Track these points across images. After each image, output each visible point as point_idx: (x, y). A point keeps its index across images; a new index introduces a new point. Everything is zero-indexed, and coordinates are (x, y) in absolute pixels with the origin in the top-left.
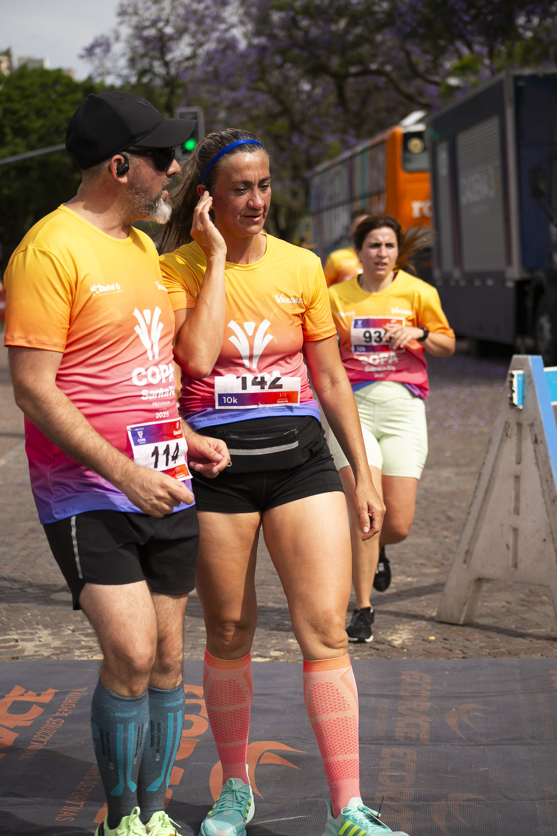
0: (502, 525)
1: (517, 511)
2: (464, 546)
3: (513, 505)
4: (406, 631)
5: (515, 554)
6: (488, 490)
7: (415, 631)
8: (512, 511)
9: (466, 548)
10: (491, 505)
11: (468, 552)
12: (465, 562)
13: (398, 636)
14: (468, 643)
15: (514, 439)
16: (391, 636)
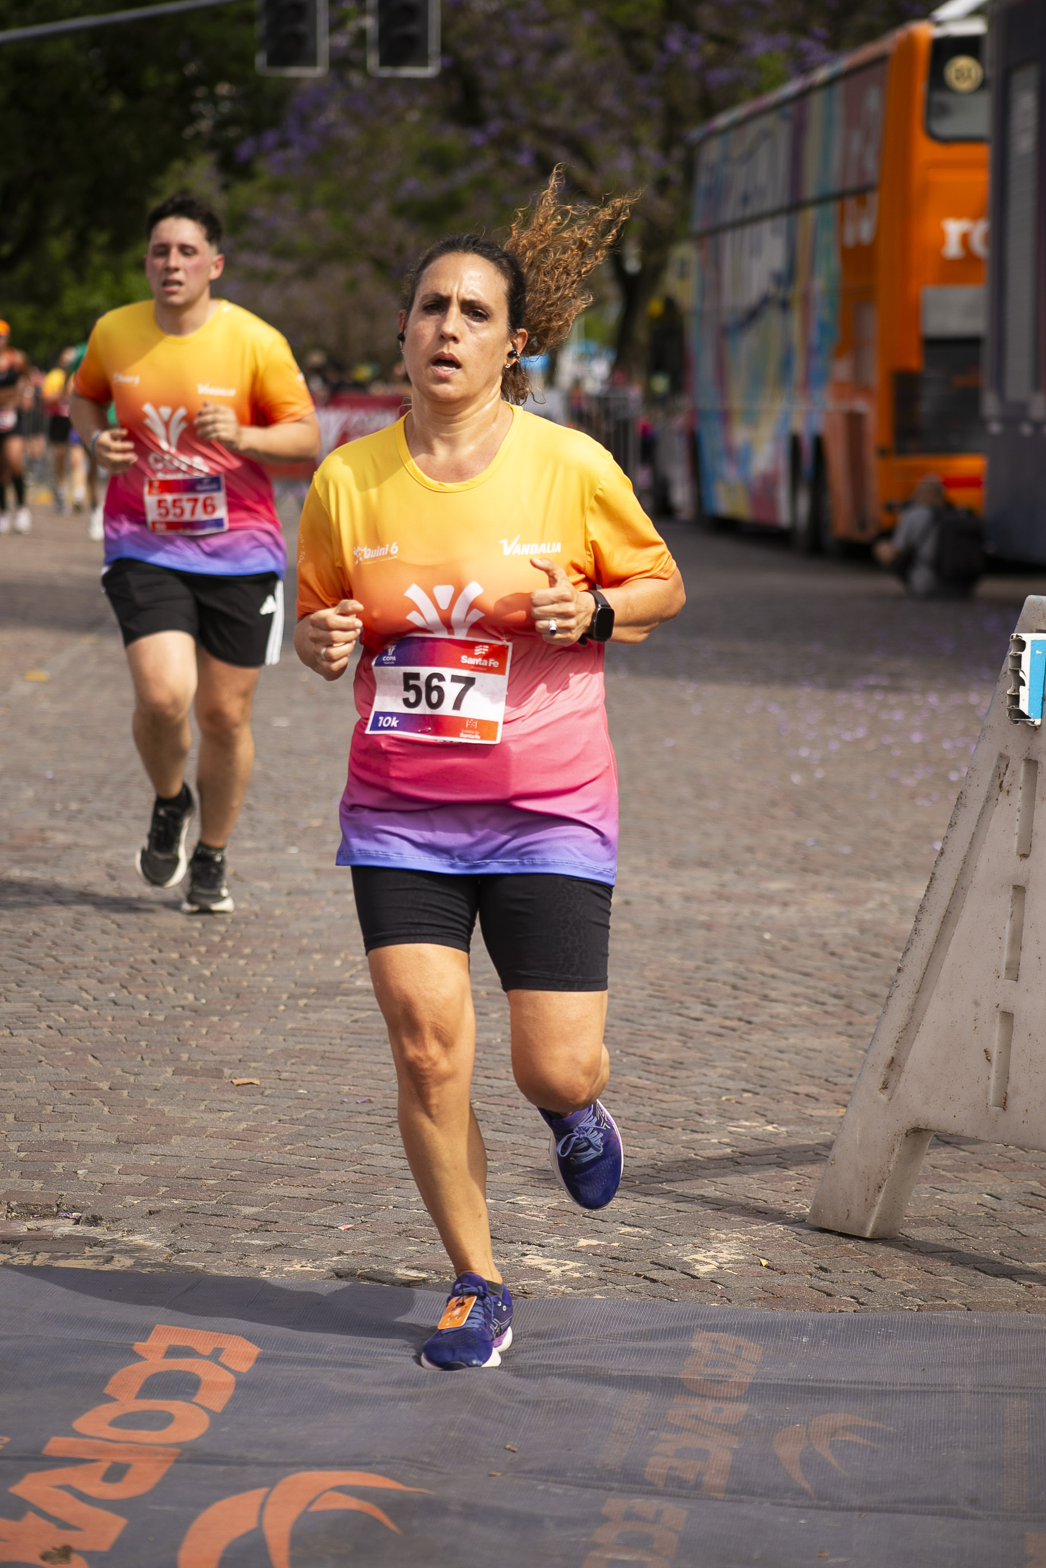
0: (976, 1003)
1: (1014, 971)
2: (885, 1049)
3: (1005, 957)
4: (733, 1243)
5: (1005, 1076)
6: (948, 918)
7: (753, 1245)
8: (1003, 973)
9: (890, 1053)
10: (953, 954)
11: (892, 1064)
12: (885, 1087)
13: (712, 1253)
14: (878, 1279)
15: (1018, 796)
16: (696, 1253)
